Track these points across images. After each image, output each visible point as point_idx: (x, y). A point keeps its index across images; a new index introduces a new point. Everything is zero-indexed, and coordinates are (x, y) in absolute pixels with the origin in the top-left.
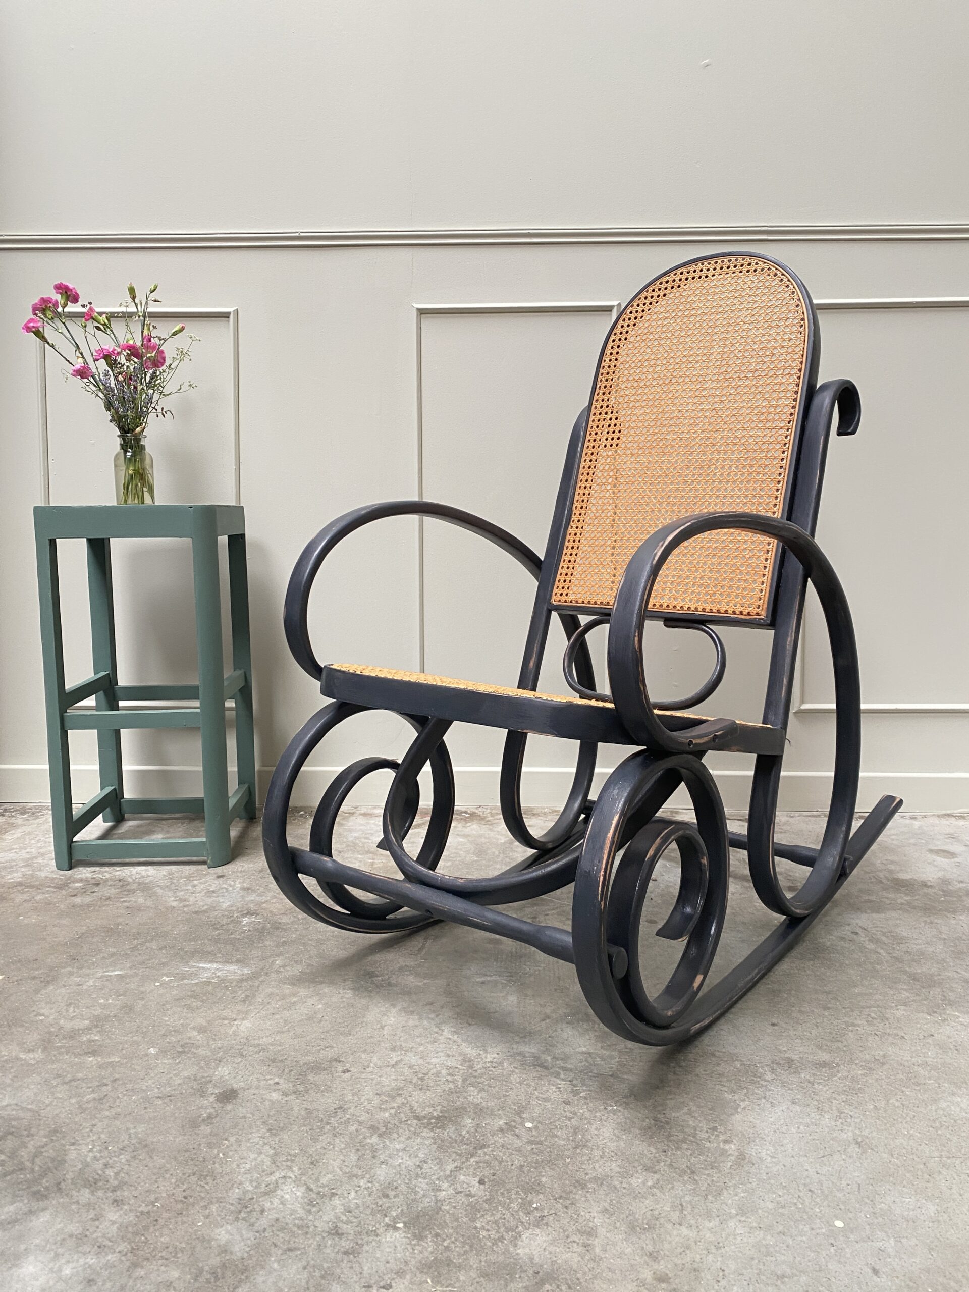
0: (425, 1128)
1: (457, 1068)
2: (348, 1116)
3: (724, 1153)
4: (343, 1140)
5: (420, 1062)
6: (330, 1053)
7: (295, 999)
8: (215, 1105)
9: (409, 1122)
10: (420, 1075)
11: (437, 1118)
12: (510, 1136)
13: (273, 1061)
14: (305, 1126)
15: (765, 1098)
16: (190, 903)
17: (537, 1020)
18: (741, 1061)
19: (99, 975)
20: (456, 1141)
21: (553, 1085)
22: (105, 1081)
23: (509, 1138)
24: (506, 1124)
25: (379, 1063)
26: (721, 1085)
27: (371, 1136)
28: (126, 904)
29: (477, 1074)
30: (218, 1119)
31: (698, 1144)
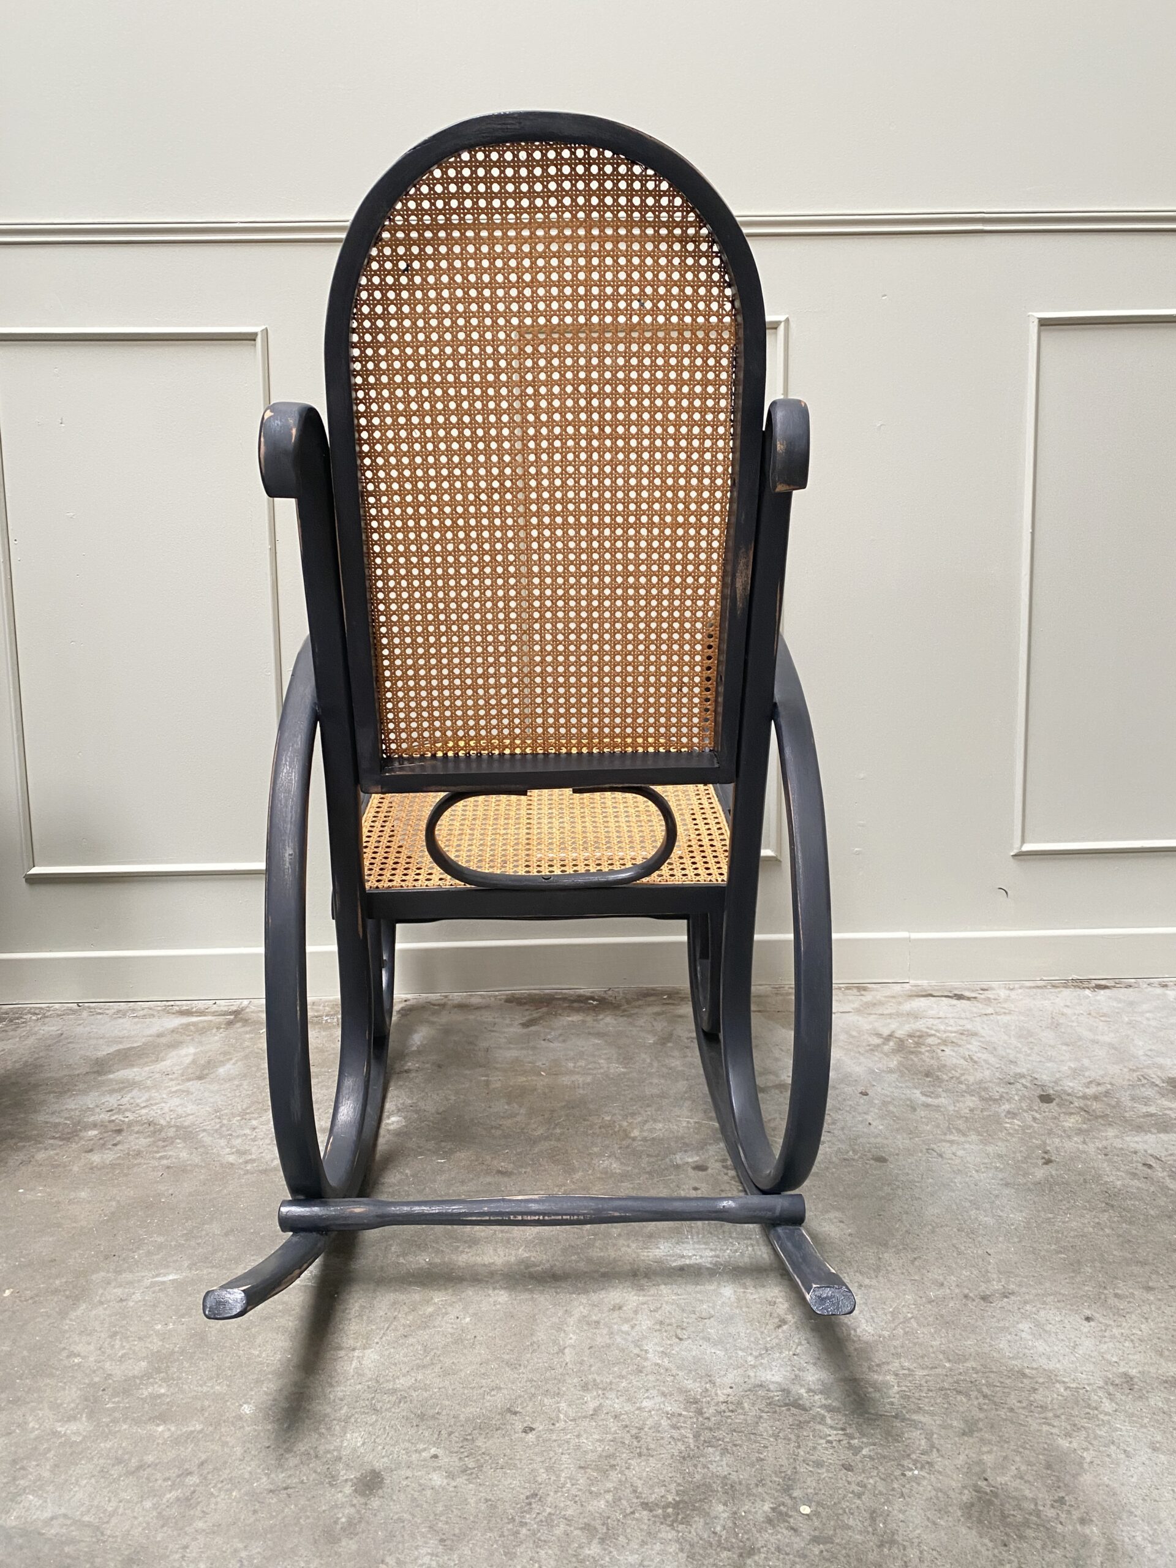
0: (662, 1523)
1: (680, 1415)
2: (548, 1510)
3: (1085, 1542)
4: (550, 1552)
5: (628, 1407)
6: (499, 1400)
7: (430, 1309)
8: (355, 1501)
9: (637, 1515)
10: (634, 1431)
11: (676, 1505)
12: (785, 1532)
13: (422, 1417)
14: (491, 1530)
15: (1113, 1443)
16: (254, 1157)
17: (771, 1327)
18: (1064, 1382)
19: (147, 1282)
20: (711, 1545)
21: (821, 1438)
22: (187, 1466)
23: (782, 1535)
24: (773, 1509)
25: (572, 1414)
26: (1049, 1424)
27: (589, 1543)
28: (165, 1162)
29: (710, 1424)
30: (363, 1525)
31: (1048, 1529)
